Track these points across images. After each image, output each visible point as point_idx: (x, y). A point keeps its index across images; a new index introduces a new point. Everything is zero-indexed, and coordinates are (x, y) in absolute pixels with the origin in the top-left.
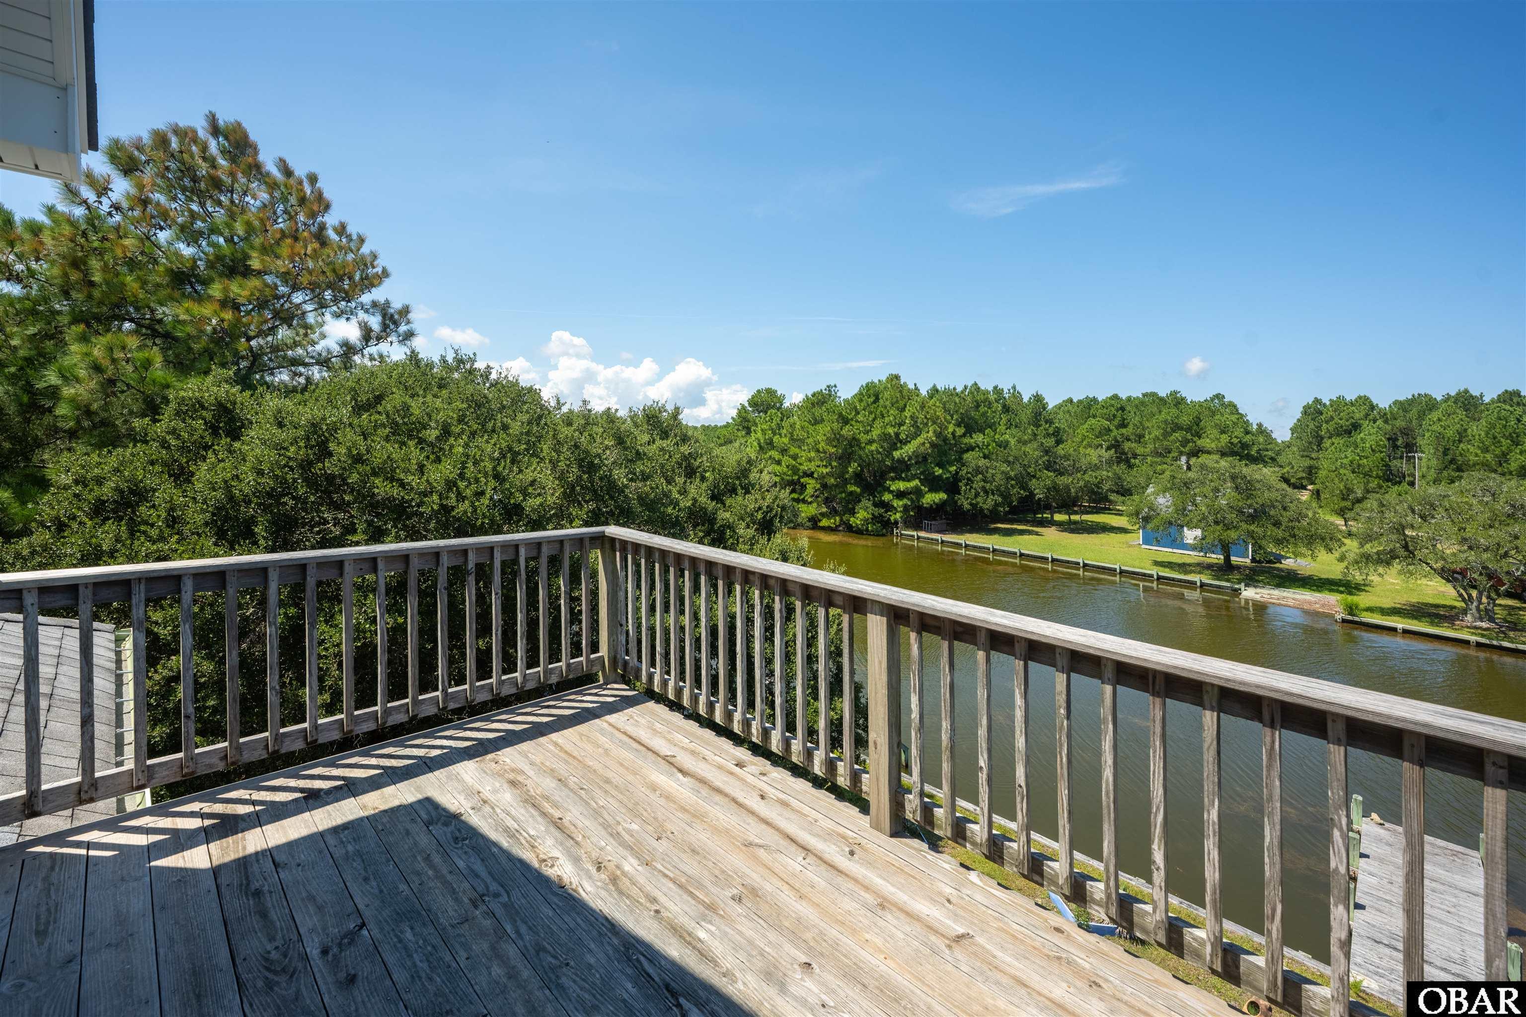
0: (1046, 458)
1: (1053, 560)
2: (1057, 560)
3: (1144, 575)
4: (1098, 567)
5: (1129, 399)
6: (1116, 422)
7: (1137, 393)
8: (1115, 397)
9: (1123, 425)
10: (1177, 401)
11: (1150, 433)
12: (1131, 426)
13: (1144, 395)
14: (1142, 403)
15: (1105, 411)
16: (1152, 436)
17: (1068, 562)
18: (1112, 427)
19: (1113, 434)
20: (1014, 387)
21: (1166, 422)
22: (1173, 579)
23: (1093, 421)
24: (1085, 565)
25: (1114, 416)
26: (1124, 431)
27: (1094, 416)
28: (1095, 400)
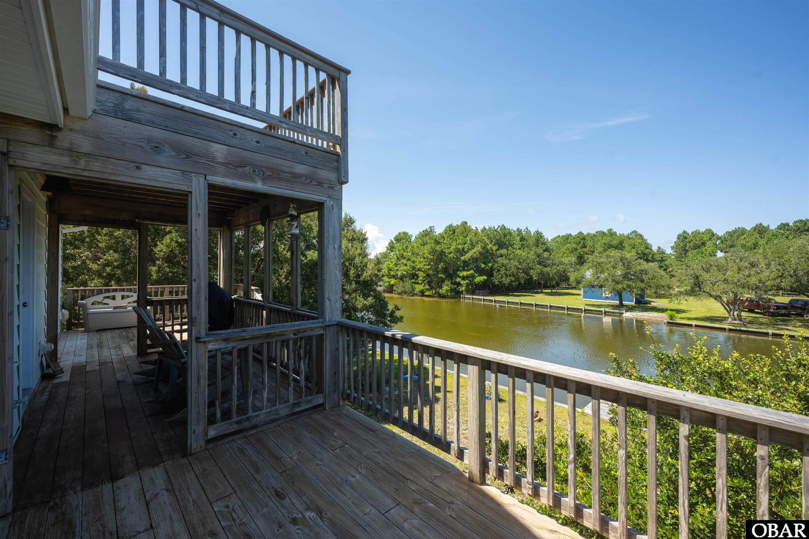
0: (538, 259)
1: (536, 305)
2: (538, 305)
3: (578, 309)
4: (557, 307)
5: (588, 234)
6: (580, 245)
7: (593, 232)
8: (581, 233)
9: (584, 247)
10: (611, 233)
11: (597, 250)
12: (588, 247)
13: (596, 232)
14: (594, 235)
15: (575, 240)
16: (598, 251)
17: (543, 305)
18: (578, 248)
19: (578, 251)
20: (527, 228)
21: (605, 244)
22: (592, 310)
23: (569, 245)
24: (551, 306)
25: (580, 242)
26: (584, 249)
27: (570, 243)
28: (570, 235)
